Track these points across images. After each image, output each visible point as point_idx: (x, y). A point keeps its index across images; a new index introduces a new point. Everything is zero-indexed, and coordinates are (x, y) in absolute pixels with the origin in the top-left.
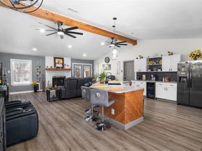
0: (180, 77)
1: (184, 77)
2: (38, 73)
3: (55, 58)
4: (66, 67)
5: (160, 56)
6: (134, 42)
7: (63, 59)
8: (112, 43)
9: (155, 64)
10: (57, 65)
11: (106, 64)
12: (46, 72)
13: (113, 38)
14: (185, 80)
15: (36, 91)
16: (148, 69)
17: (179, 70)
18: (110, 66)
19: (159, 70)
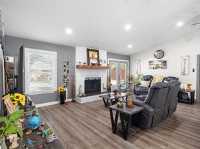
2: (65, 73)
3: (88, 50)
7: (98, 51)
10: (92, 61)
11: (157, 59)
12: (77, 70)
15: (62, 102)
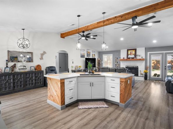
2: (116, 63)
3: (128, 50)
4: (138, 58)
7: (135, 50)
10: (129, 56)
12: (121, 62)
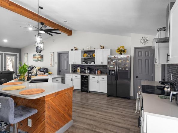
0: (110, 71)
1: (112, 70)
5: (93, 49)
6: (69, 32)
8: (41, 29)
9: (89, 57)
11: (37, 54)
13: (42, 24)
14: (113, 72)
16: (82, 62)
17: (108, 63)
18: (42, 56)
19: (93, 63)
